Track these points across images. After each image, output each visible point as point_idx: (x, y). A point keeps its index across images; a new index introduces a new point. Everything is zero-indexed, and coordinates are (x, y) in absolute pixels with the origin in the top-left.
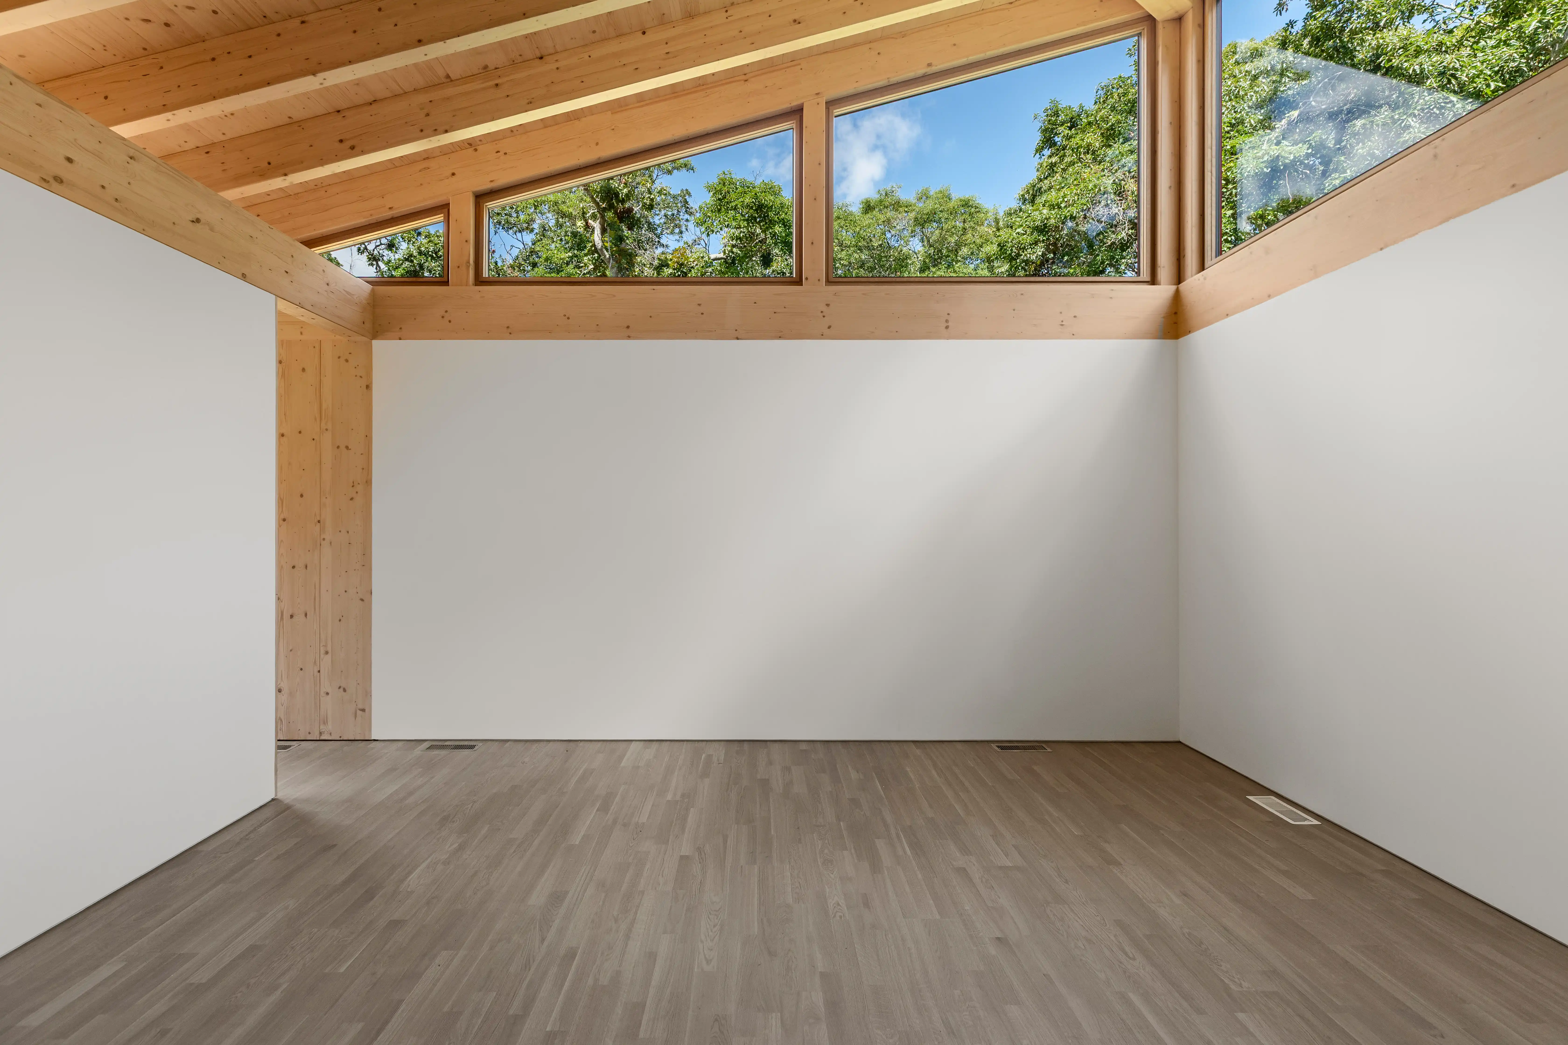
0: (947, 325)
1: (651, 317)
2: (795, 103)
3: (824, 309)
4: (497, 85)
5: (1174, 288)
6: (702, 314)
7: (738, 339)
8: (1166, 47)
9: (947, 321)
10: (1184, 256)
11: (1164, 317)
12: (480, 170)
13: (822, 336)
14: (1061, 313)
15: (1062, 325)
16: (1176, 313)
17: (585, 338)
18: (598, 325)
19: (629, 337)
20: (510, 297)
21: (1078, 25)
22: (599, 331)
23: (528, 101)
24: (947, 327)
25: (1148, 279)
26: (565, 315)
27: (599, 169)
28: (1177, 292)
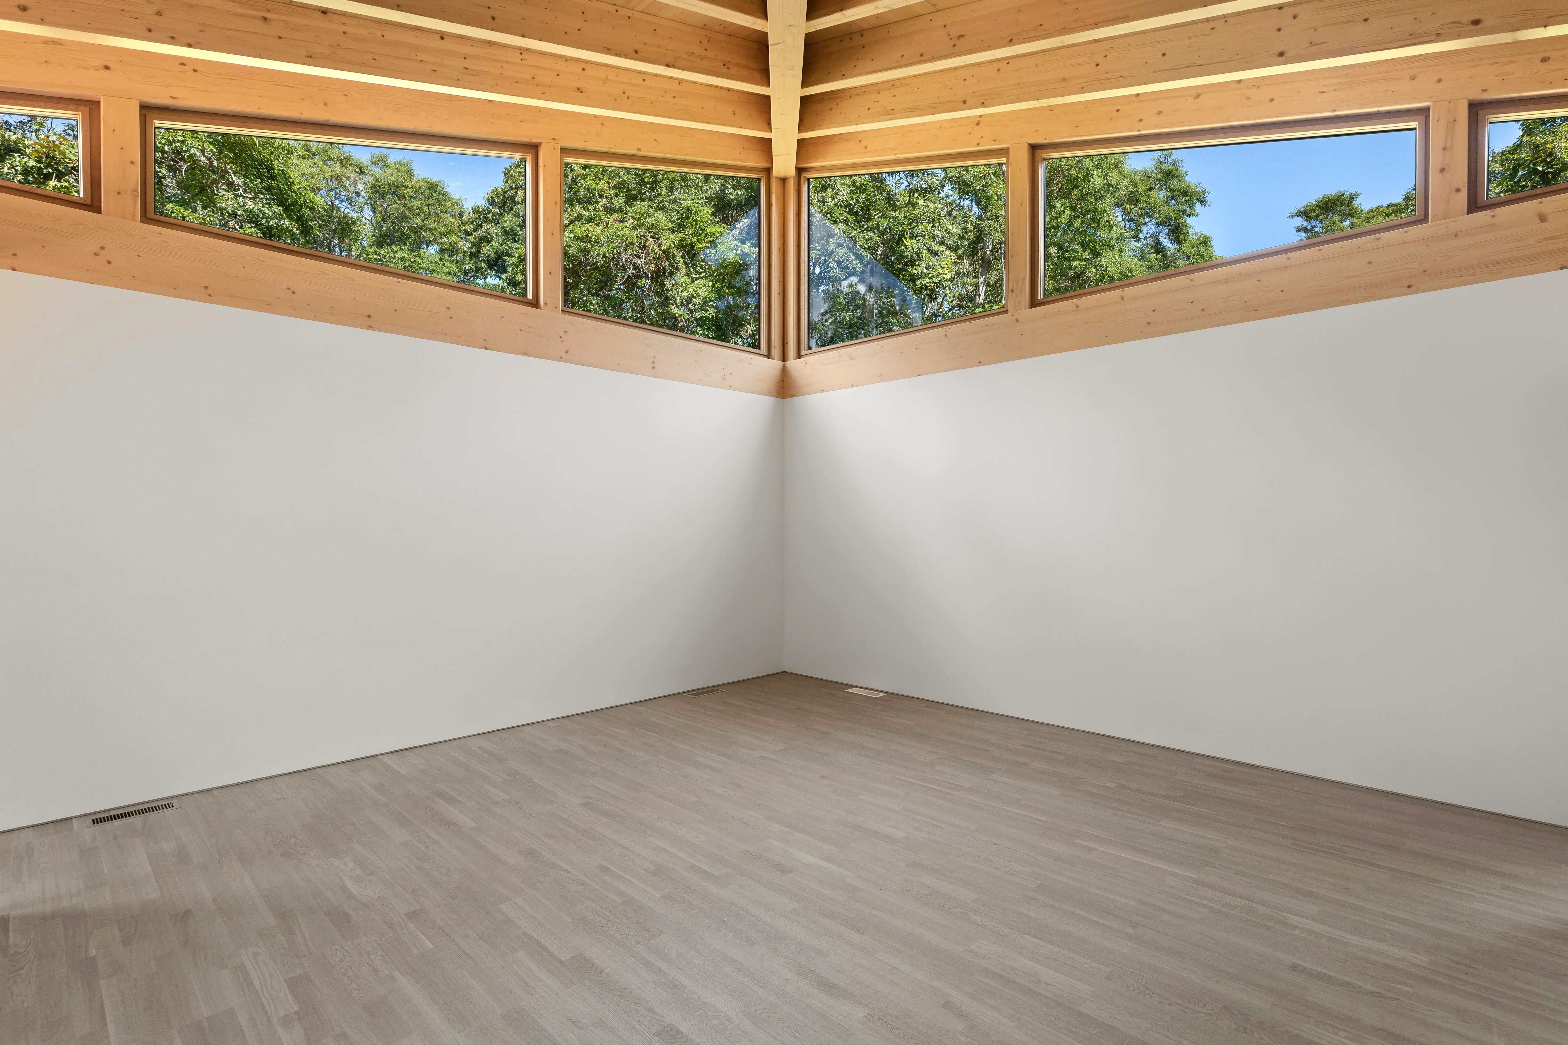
0: (654, 365)
1: (396, 310)
2: (535, 140)
3: (563, 335)
4: (265, 19)
5: (781, 363)
6: (451, 318)
7: (486, 348)
8: (776, 195)
9: (653, 362)
10: (787, 343)
11: (777, 383)
12: (153, 77)
13: (561, 359)
14: (723, 369)
15: (724, 378)
16: (783, 381)
17: (315, 318)
18: (332, 307)
19: (371, 327)
20: (209, 252)
21: (731, 159)
22: (333, 315)
23: (307, 53)
24: (654, 367)
25: (766, 354)
26: (289, 289)
27: (326, 132)
28: (784, 367)
